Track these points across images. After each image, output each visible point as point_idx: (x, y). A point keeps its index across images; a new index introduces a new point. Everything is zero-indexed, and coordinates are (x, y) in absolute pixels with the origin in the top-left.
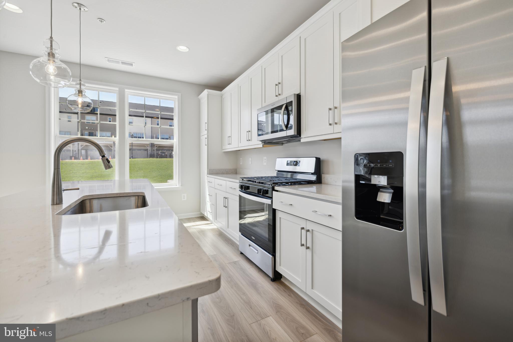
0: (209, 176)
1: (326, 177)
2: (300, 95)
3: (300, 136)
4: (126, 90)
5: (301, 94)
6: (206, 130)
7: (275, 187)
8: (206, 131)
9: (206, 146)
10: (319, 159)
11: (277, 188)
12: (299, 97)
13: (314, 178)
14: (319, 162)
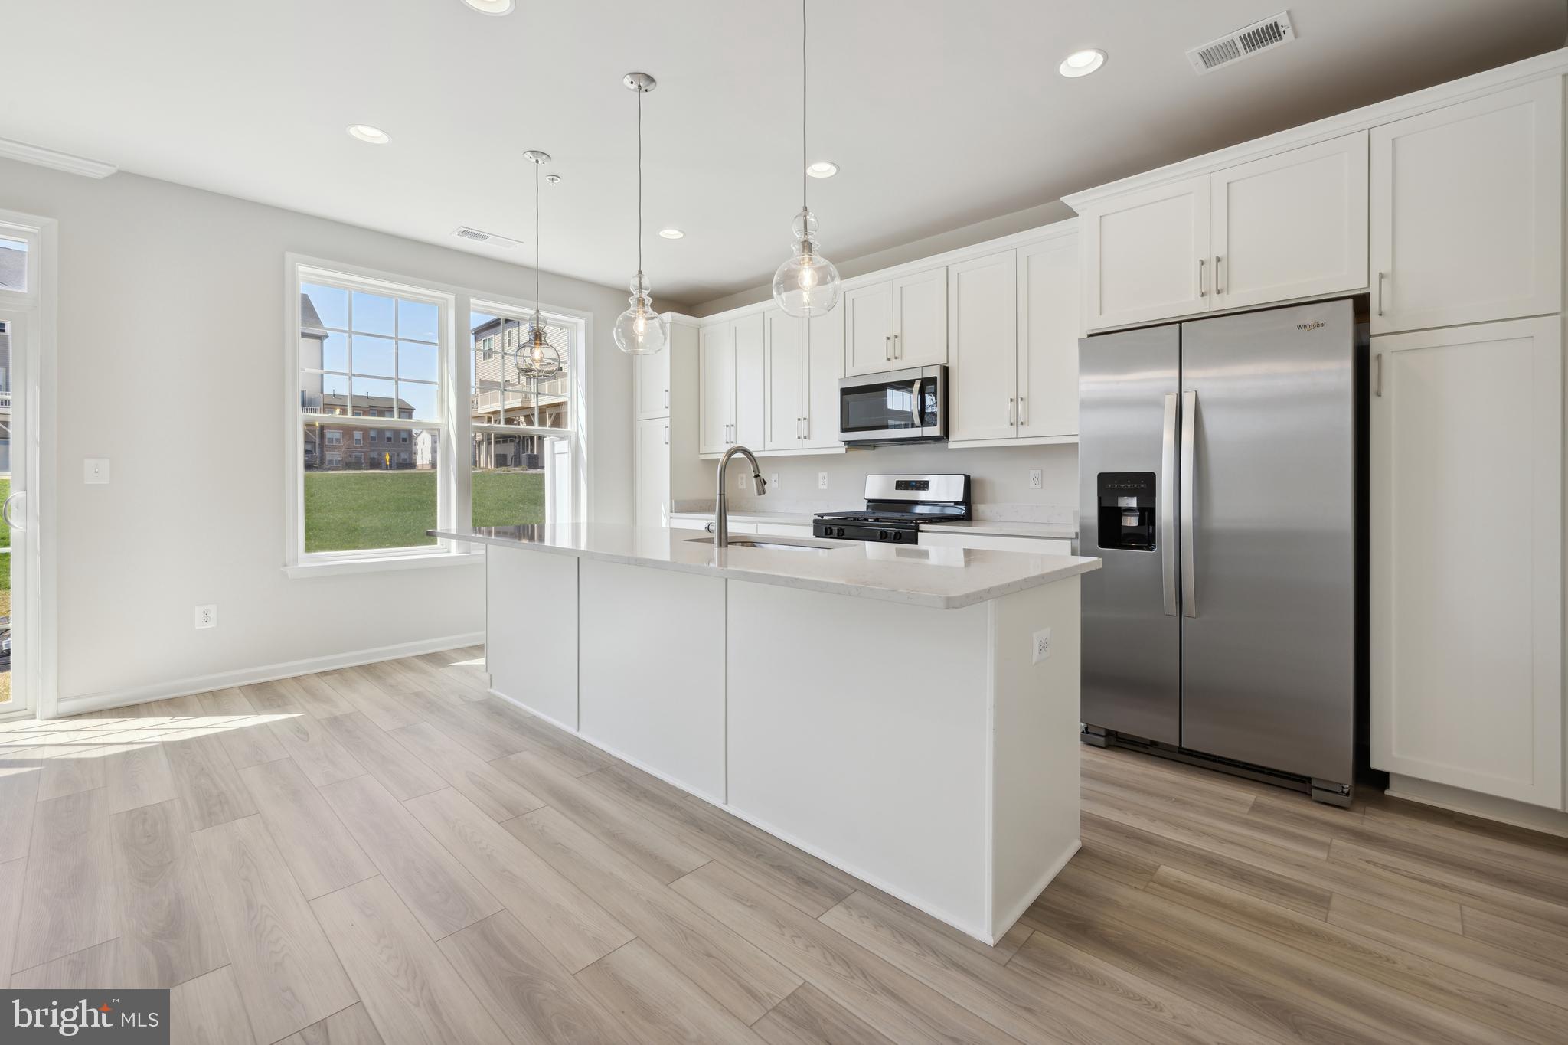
0: (674, 515)
1: (981, 509)
2: (947, 368)
3: (947, 437)
4: (472, 301)
5: (949, 365)
6: (667, 407)
7: (920, 525)
8: (668, 410)
9: (668, 446)
10: (969, 477)
11: (922, 527)
12: (945, 370)
13: (961, 511)
14: (968, 482)
